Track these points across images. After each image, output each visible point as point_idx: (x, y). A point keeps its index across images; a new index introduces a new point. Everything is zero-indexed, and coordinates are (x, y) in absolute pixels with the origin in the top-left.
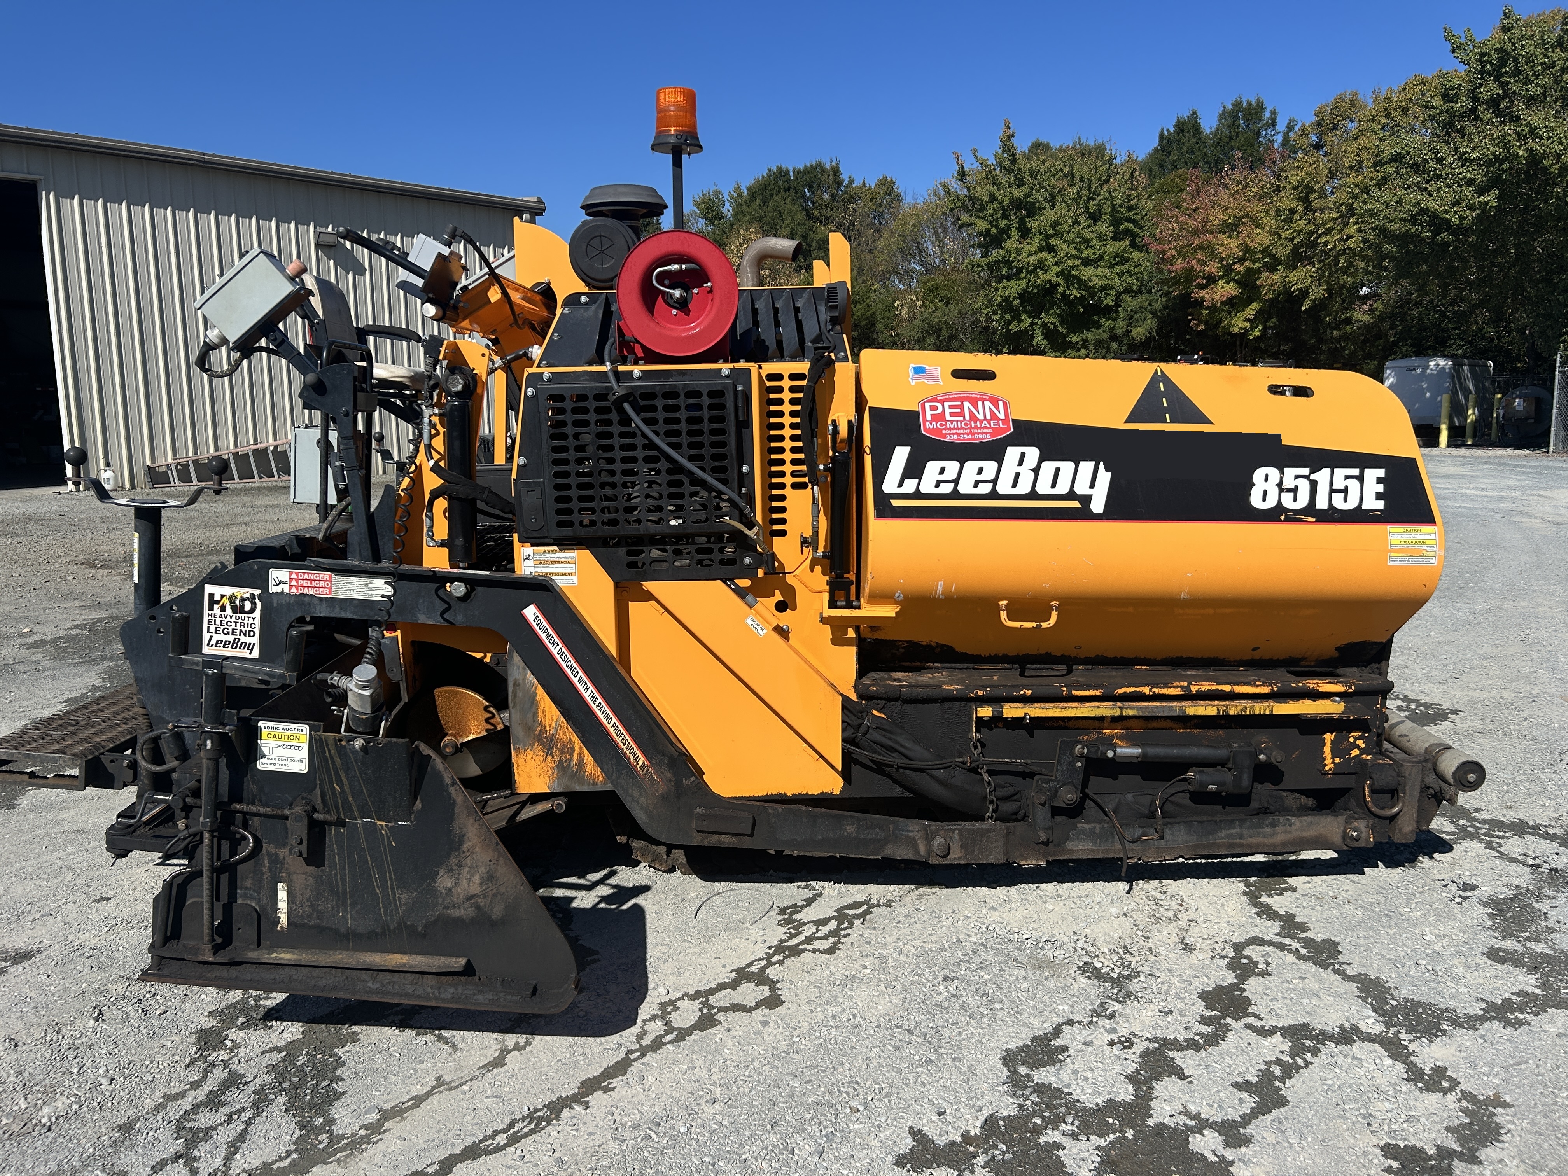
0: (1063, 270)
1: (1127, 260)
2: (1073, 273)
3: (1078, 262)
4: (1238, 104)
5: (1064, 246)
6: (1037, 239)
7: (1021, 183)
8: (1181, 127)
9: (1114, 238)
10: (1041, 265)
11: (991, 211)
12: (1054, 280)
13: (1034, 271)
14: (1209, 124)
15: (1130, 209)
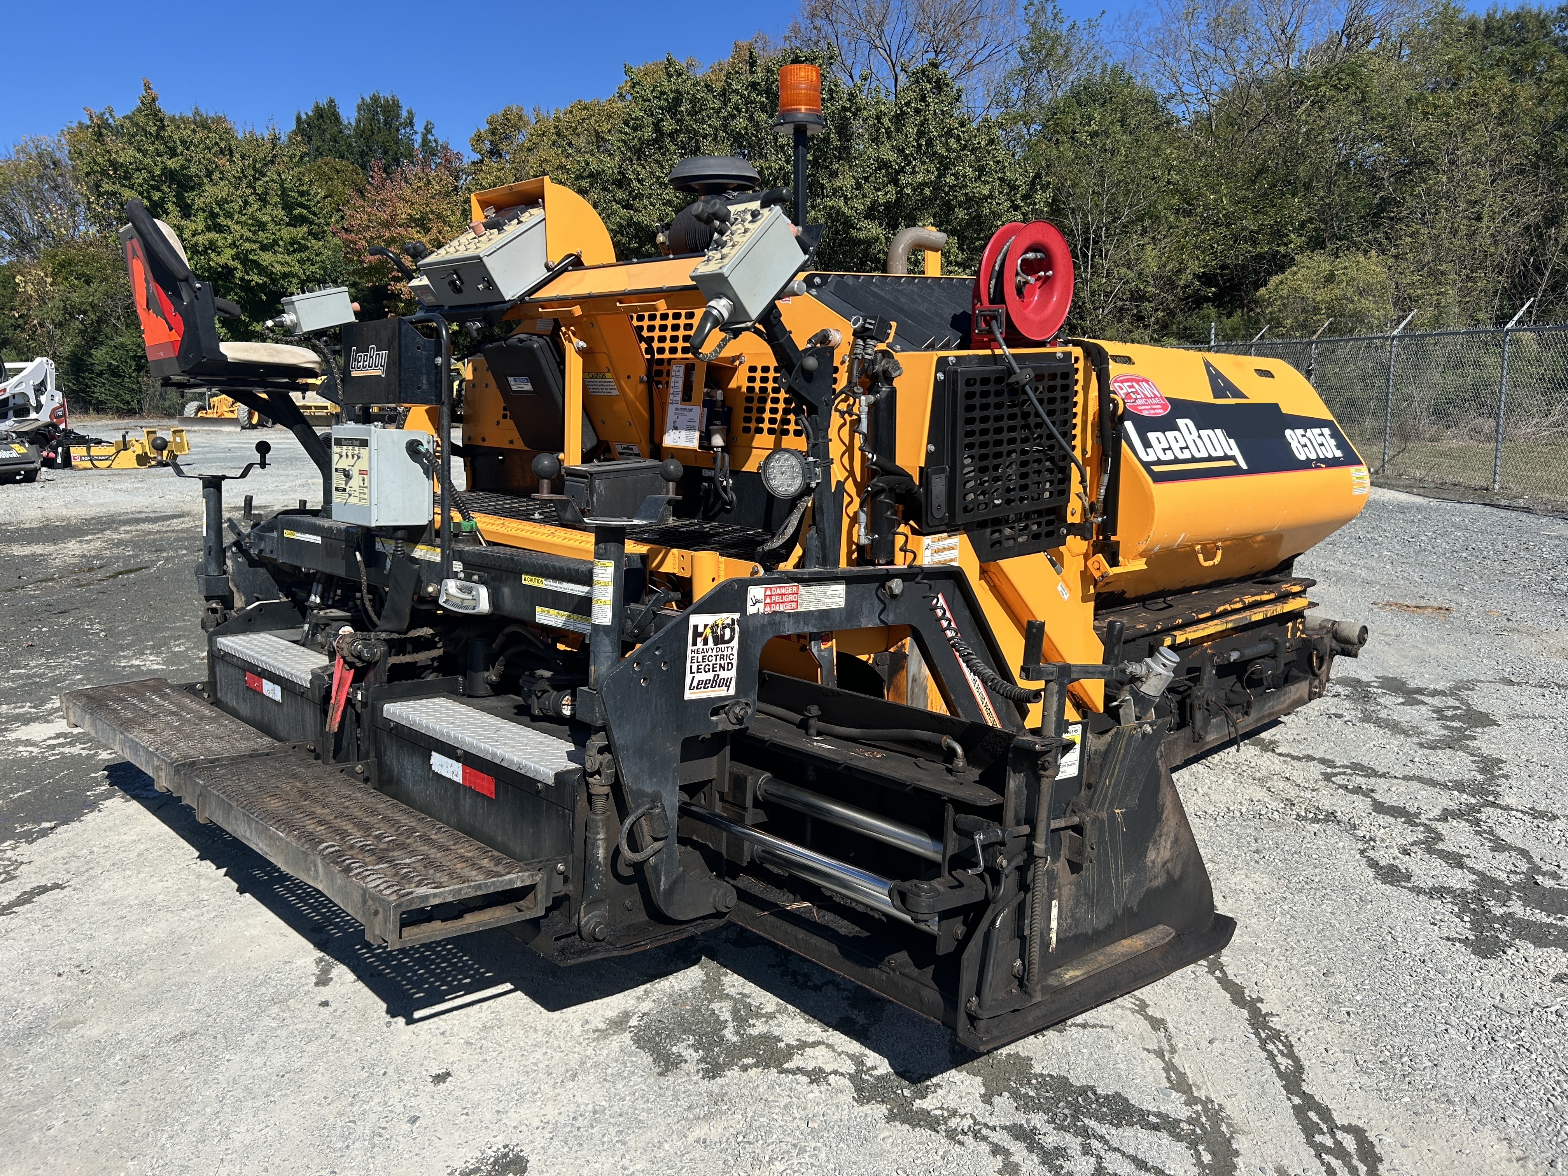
0: (238, 254)
1: (307, 248)
2: (251, 257)
3: (256, 246)
4: (375, 99)
5: (238, 227)
6: (201, 216)
7: (173, 153)
8: (320, 113)
9: (288, 224)
10: (212, 246)
11: (140, 181)
12: (231, 263)
13: (205, 252)
14: (349, 115)
15: (302, 194)
